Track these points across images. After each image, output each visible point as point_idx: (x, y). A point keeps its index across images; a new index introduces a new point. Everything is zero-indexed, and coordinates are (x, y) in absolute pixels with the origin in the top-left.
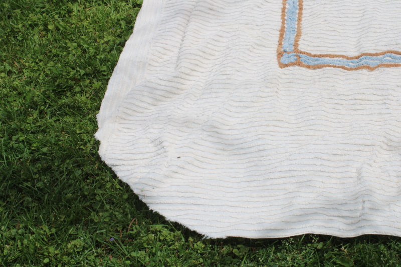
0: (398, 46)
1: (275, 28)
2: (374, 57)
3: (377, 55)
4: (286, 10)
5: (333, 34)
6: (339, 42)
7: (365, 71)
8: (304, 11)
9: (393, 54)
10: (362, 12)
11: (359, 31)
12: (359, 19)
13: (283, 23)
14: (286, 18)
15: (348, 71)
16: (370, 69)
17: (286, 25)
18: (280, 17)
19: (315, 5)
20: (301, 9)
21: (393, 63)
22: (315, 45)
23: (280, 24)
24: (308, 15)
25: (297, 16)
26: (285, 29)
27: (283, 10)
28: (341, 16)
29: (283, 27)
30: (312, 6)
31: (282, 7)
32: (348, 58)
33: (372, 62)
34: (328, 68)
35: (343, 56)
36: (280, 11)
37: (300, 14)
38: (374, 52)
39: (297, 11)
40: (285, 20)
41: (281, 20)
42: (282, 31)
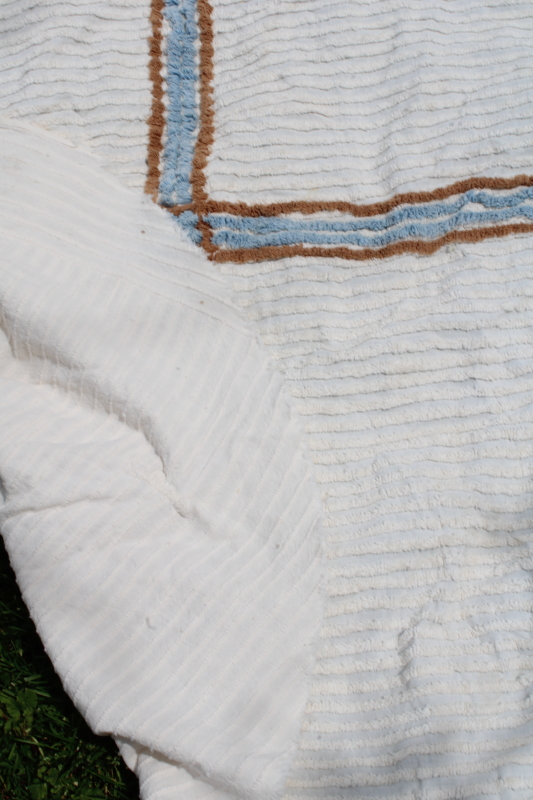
0: (502, 159)
1: (132, 116)
2: (433, 203)
3: (441, 194)
4: (163, 46)
5: (308, 124)
6: (326, 151)
7: (408, 261)
8: (216, 43)
9: (488, 192)
10: (390, 33)
11: (384, 105)
12: (382, 62)
13: (157, 92)
14: (163, 73)
15: (359, 263)
16: (424, 248)
17: (165, 101)
18: (145, 73)
19: (250, 19)
20: (207, 36)
21: (489, 225)
22: (257, 171)
23: (148, 99)
24: (229, 54)
25: (197, 60)
26: (165, 115)
28: (327, 56)
29: (158, 108)
30: (241, 23)
31: (150, 33)
32: (357, 211)
33: (428, 225)
34: (298, 260)
35: (342, 207)
36: (146, 48)
37: (207, 53)
38: (430, 187)
39: (197, 45)
40: (162, 80)
41: (150, 85)
42: (157, 121)
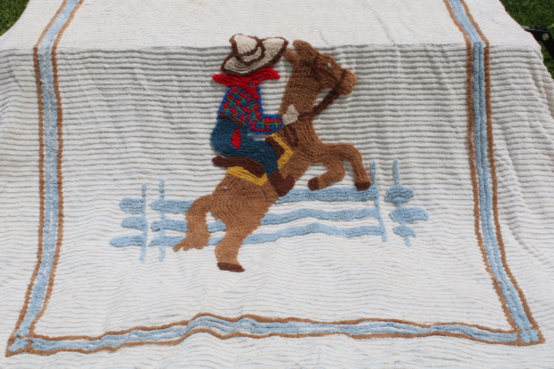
0: (148, 321)
1: (15, 309)
2: (119, 335)
3: (123, 332)
4: (33, 287)
5: (80, 311)
6: (84, 320)
7: (105, 353)
8: (54, 287)
9: (140, 331)
10: (118, 283)
11: (111, 305)
12: (114, 292)
13: (27, 302)
14: (31, 296)
15: (86, 355)
16: (111, 349)
17: (29, 305)
18: (24, 295)
19: (68, 279)
20: (51, 284)
21: (137, 342)
22: (56, 326)
23: (22, 304)
24: (58, 291)
25: (45, 292)
26: (28, 310)
27: (30, 287)
28: (93, 290)
29: (26, 307)
30: (65, 281)
31: (29, 283)
32: (90, 339)
33: (114, 342)
34: (62, 353)
35: (85, 337)
36: (26, 287)
37: (50, 290)
38: (119, 330)
39: (47, 287)
40: (30, 298)
41: (25, 299)
42: (24, 312)
